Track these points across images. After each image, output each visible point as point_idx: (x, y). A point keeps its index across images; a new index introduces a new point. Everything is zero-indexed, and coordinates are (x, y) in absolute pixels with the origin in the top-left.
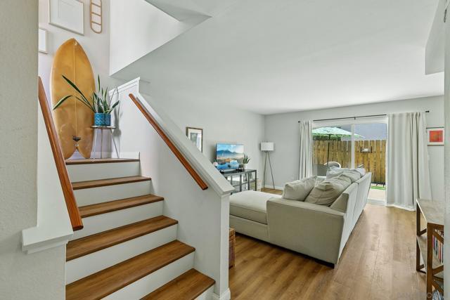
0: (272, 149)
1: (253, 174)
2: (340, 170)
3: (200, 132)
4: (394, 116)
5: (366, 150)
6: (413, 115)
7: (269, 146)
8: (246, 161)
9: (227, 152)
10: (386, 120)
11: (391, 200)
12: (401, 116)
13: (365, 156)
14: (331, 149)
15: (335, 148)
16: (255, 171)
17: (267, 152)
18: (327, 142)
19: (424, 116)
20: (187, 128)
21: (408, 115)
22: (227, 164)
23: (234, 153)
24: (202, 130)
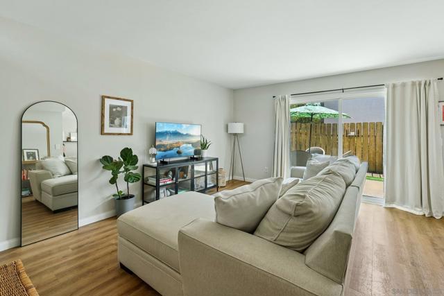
0: (242, 132)
1: (214, 163)
2: (324, 159)
3: (128, 104)
4: (394, 86)
5: (352, 134)
6: (420, 84)
7: (238, 128)
8: (204, 146)
9: (176, 134)
10: (383, 93)
11: (391, 199)
12: (404, 85)
13: (352, 140)
14: (313, 132)
15: (319, 131)
16: (217, 159)
17: (235, 135)
18: (308, 125)
19: (435, 84)
20: (103, 98)
21: (413, 84)
22: (175, 150)
23: (187, 135)
24: (132, 101)
